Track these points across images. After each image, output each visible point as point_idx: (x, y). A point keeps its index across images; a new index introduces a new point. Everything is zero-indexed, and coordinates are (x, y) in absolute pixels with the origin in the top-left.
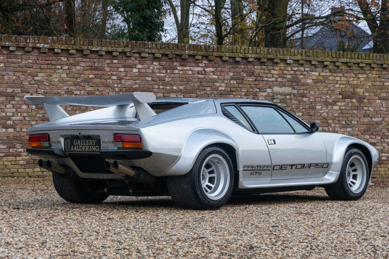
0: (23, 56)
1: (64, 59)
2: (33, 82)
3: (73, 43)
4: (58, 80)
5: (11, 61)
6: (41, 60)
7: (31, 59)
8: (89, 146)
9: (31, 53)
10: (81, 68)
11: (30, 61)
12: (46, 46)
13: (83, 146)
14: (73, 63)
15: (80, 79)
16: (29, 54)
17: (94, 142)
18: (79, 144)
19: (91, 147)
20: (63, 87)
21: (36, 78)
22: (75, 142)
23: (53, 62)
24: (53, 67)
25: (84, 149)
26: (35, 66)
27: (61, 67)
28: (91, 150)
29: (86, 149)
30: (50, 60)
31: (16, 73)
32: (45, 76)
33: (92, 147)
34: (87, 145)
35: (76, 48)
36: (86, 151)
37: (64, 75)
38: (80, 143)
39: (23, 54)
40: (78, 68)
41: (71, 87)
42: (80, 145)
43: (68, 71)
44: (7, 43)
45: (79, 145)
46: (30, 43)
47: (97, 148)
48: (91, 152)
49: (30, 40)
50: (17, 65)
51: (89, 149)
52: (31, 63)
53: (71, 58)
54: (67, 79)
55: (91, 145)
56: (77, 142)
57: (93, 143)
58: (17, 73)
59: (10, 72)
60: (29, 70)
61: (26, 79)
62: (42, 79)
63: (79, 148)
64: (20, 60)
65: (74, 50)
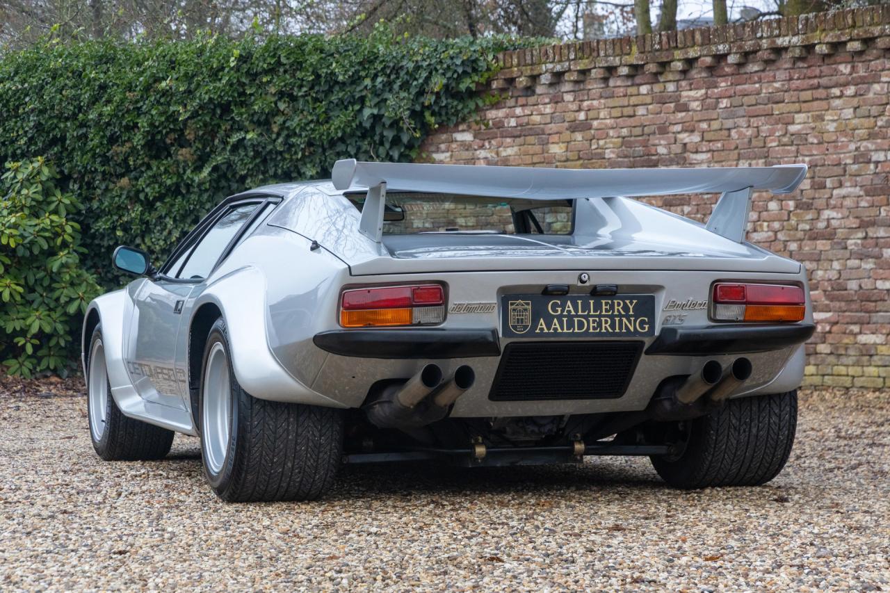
0: (763, 75)
1: (846, 67)
2: (785, 140)
3: (850, 21)
4: (835, 128)
5: (741, 91)
6: (798, 79)
7: (777, 80)
8: (612, 317)
9: (778, 64)
10: (882, 89)
11: (777, 85)
12: (795, 39)
13: (586, 317)
14: (865, 77)
15: (882, 120)
16: (773, 68)
17: (631, 307)
18: (569, 312)
19: (621, 321)
20: (848, 146)
21: (792, 128)
22: (554, 307)
23: (824, 81)
24: (822, 93)
25: (594, 328)
26: (787, 97)
27: (841, 91)
28: (621, 328)
29: (600, 325)
30: (815, 77)
31: (752, 120)
32: (810, 120)
33: (624, 320)
34: (605, 316)
35: (858, 35)
36: (600, 334)
37: (848, 113)
38: (576, 310)
39: (761, 68)
40: (877, 87)
41: (865, 143)
42: (577, 316)
43: (855, 101)
44: (721, 47)
45: (570, 317)
46: (765, 38)
47: (642, 323)
48: (620, 334)
49: (762, 31)
50: (752, 99)
51: (613, 326)
52: (778, 90)
53: (860, 65)
54: (855, 121)
55: (620, 315)
56: (563, 306)
57: (626, 308)
58: (755, 119)
59: (741, 120)
60: (777, 110)
61: (772, 133)
62: (803, 129)
63: (570, 325)
64: (757, 85)
65: (854, 40)
